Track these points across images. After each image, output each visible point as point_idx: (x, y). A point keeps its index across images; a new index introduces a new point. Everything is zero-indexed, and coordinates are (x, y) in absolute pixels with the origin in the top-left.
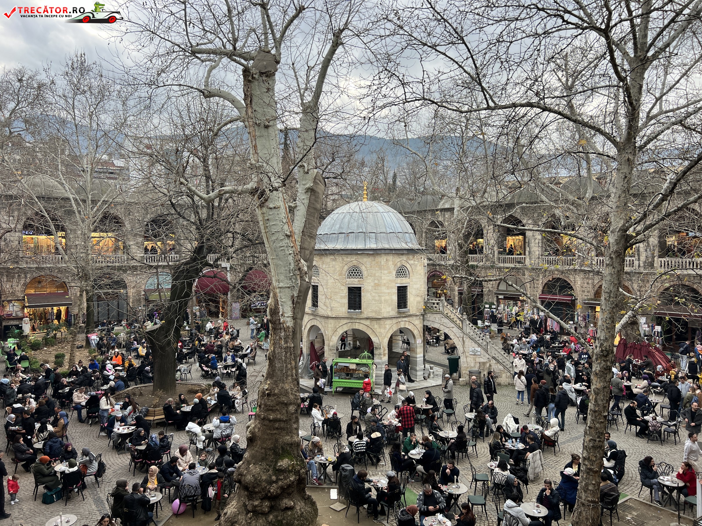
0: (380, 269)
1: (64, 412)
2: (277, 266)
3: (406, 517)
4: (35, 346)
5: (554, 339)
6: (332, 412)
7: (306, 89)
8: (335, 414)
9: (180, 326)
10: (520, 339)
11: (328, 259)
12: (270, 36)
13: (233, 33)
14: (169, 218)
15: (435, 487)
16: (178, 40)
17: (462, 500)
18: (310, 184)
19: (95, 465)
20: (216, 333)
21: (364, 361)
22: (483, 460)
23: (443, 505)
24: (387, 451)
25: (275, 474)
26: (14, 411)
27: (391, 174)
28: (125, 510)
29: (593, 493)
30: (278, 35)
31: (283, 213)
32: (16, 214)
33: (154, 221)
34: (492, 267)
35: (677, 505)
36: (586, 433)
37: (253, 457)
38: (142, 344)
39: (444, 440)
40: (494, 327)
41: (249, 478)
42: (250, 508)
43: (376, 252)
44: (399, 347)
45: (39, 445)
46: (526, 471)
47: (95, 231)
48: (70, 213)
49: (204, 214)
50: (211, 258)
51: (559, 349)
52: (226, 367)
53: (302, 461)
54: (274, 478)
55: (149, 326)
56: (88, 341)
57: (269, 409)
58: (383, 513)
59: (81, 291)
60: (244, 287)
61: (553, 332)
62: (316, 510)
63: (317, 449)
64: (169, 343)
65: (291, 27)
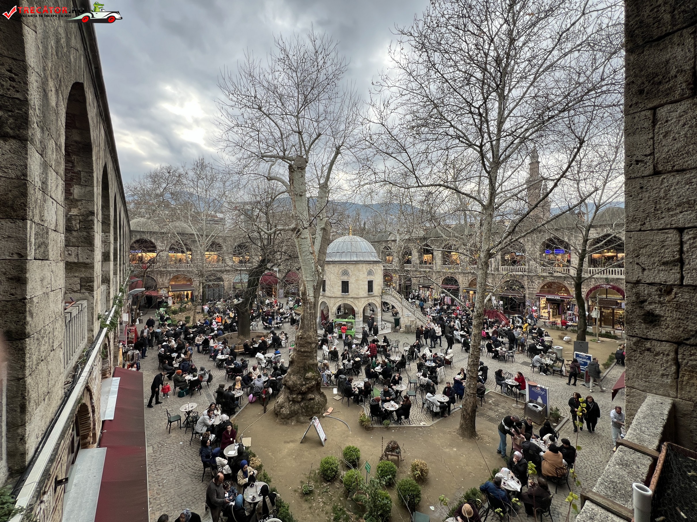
0: (359, 271)
1: (190, 347)
2: (305, 269)
3: (374, 403)
4: (175, 312)
5: (448, 308)
6: (334, 347)
7: (321, 177)
8: (335, 348)
9: (253, 301)
10: (431, 308)
11: (331, 266)
12: (303, 149)
13: (284, 147)
14: (247, 244)
15: (390, 387)
16: (254, 150)
17: (403, 394)
18: (323, 226)
19: (207, 376)
20: (271, 305)
21: (350, 320)
22: (414, 372)
23: (394, 396)
24: (363, 368)
25: (304, 381)
26: (163, 347)
27: (362, 223)
28: (224, 400)
29: (473, 389)
30: (307, 148)
31: (309, 241)
32: (165, 242)
33: (239, 246)
34: (416, 271)
35: (515, 394)
36: (469, 357)
37: (292, 371)
38: (232, 311)
39: (394, 362)
40: (418, 302)
41: (290, 383)
42: (291, 399)
43: (357, 262)
44: (369, 313)
45: (176, 365)
46: (436, 378)
47: (207, 251)
48: (194, 241)
49: (265, 242)
50: (269, 265)
51: (451, 313)
52: (277, 324)
53: (319, 373)
54: (304, 383)
55: (236, 301)
56: (203, 310)
57: (301, 346)
58: (361, 401)
59: (200, 283)
60: (287, 281)
61: (448, 305)
62: (326, 400)
63: (326, 367)
64: (247, 311)
65: (314, 144)
